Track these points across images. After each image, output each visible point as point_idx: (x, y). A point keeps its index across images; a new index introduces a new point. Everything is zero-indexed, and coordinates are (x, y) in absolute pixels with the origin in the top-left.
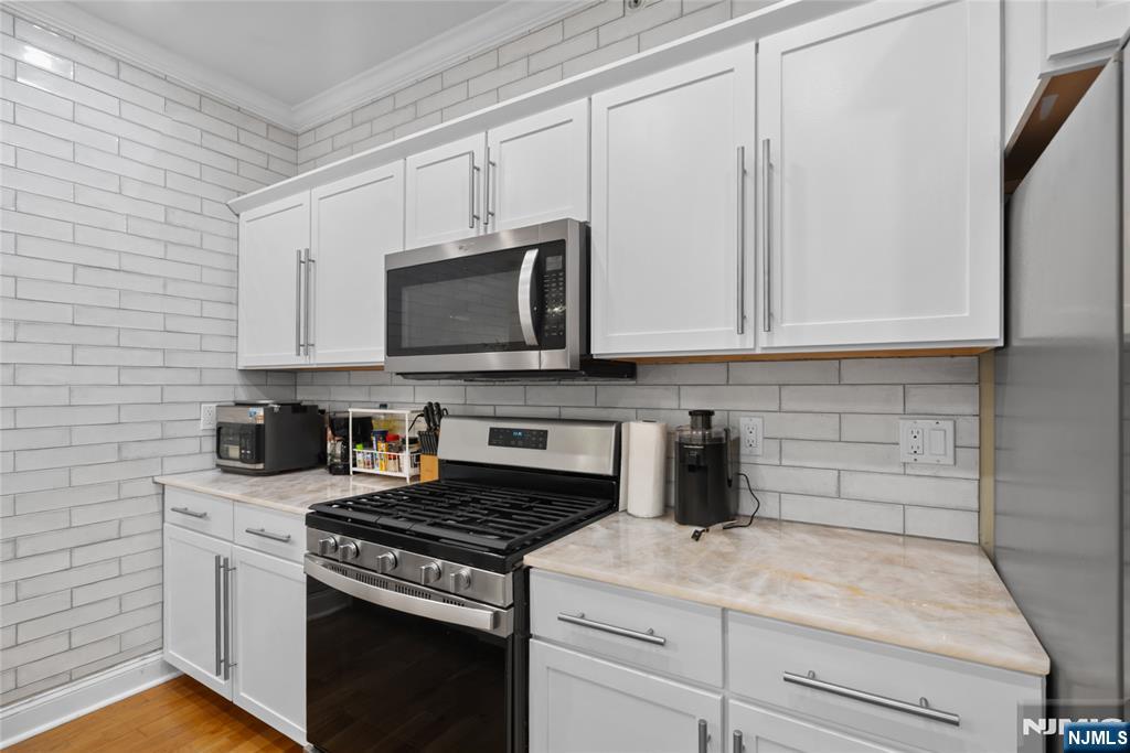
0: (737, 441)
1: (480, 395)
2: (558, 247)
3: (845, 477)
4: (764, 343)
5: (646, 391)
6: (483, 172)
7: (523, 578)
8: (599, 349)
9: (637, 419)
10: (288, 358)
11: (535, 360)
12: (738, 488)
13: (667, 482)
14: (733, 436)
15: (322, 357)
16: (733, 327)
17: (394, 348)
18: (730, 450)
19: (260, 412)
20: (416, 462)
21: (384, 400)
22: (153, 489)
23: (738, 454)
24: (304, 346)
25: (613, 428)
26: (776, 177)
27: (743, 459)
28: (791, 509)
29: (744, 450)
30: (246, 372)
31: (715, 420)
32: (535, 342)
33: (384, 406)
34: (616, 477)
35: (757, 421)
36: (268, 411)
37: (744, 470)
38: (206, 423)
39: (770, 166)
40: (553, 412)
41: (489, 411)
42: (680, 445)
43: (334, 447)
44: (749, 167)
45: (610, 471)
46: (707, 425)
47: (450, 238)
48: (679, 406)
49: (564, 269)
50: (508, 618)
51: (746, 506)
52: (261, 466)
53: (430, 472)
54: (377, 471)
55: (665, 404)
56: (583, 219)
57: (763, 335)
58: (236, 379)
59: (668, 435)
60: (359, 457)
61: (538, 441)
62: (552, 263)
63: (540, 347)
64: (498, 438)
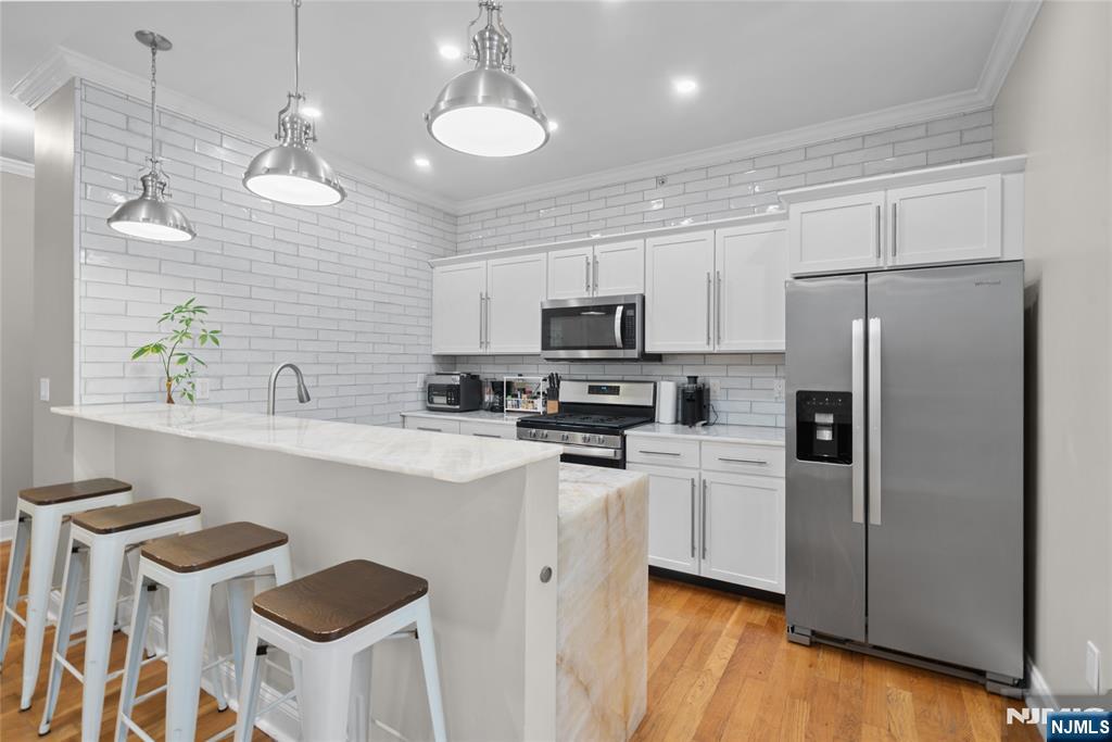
0: (708, 390)
1: (576, 369)
2: (633, 306)
3: (754, 404)
4: (717, 349)
5: (667, 367)
6: (593, 266)
7: (624, 439)
8: (648, 349)
9: (662, 380)
10: (473, 348)
11: (621, 354)
12: (709, 412)
13: (677, 410)
14: (707, 387)
15: (494, 348)
16: (705, 342)
17: (546, 346)
18: (705, 394)
19: (458, 378)
20: (545, 404)
21: (520, 372)
22: (400, 419)
23: (709, 396)
24: (484, 343)
25: (652, 385)
26: (722, 286)
27: (711, 398)
28: (732, 419)
29: (712, 394)
30: (436, 357)
31: (699, 380)
32: (621, 346)
33: (520, 375)
34: (654, 407)
35: (717, 381)
36: (462, 378)
37: (711, 403)
38: (419, 385)
39: (719, 280)
40: (620, 378)
41: (584, 378)
42: (683, 391)
43: (488, 398)
44: (712, 279)
45: (651, 404)
46: (695, 382)
47: (573, 296)
48: (682, 375)
49: (635, 316)
50: (619, 452)
51: (712, 418)
52: (458, 407)
53: (553, 407)
54: (520, 409)
55: (676, 373)
56: (642, 292)
57: (716, 346)
58: (431, 360)
59: (678, 388)
60: (509, 402)
61: (615, 391)
62: (630, 313)
63: (624, 348)
64: (593, 390)
